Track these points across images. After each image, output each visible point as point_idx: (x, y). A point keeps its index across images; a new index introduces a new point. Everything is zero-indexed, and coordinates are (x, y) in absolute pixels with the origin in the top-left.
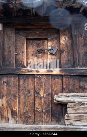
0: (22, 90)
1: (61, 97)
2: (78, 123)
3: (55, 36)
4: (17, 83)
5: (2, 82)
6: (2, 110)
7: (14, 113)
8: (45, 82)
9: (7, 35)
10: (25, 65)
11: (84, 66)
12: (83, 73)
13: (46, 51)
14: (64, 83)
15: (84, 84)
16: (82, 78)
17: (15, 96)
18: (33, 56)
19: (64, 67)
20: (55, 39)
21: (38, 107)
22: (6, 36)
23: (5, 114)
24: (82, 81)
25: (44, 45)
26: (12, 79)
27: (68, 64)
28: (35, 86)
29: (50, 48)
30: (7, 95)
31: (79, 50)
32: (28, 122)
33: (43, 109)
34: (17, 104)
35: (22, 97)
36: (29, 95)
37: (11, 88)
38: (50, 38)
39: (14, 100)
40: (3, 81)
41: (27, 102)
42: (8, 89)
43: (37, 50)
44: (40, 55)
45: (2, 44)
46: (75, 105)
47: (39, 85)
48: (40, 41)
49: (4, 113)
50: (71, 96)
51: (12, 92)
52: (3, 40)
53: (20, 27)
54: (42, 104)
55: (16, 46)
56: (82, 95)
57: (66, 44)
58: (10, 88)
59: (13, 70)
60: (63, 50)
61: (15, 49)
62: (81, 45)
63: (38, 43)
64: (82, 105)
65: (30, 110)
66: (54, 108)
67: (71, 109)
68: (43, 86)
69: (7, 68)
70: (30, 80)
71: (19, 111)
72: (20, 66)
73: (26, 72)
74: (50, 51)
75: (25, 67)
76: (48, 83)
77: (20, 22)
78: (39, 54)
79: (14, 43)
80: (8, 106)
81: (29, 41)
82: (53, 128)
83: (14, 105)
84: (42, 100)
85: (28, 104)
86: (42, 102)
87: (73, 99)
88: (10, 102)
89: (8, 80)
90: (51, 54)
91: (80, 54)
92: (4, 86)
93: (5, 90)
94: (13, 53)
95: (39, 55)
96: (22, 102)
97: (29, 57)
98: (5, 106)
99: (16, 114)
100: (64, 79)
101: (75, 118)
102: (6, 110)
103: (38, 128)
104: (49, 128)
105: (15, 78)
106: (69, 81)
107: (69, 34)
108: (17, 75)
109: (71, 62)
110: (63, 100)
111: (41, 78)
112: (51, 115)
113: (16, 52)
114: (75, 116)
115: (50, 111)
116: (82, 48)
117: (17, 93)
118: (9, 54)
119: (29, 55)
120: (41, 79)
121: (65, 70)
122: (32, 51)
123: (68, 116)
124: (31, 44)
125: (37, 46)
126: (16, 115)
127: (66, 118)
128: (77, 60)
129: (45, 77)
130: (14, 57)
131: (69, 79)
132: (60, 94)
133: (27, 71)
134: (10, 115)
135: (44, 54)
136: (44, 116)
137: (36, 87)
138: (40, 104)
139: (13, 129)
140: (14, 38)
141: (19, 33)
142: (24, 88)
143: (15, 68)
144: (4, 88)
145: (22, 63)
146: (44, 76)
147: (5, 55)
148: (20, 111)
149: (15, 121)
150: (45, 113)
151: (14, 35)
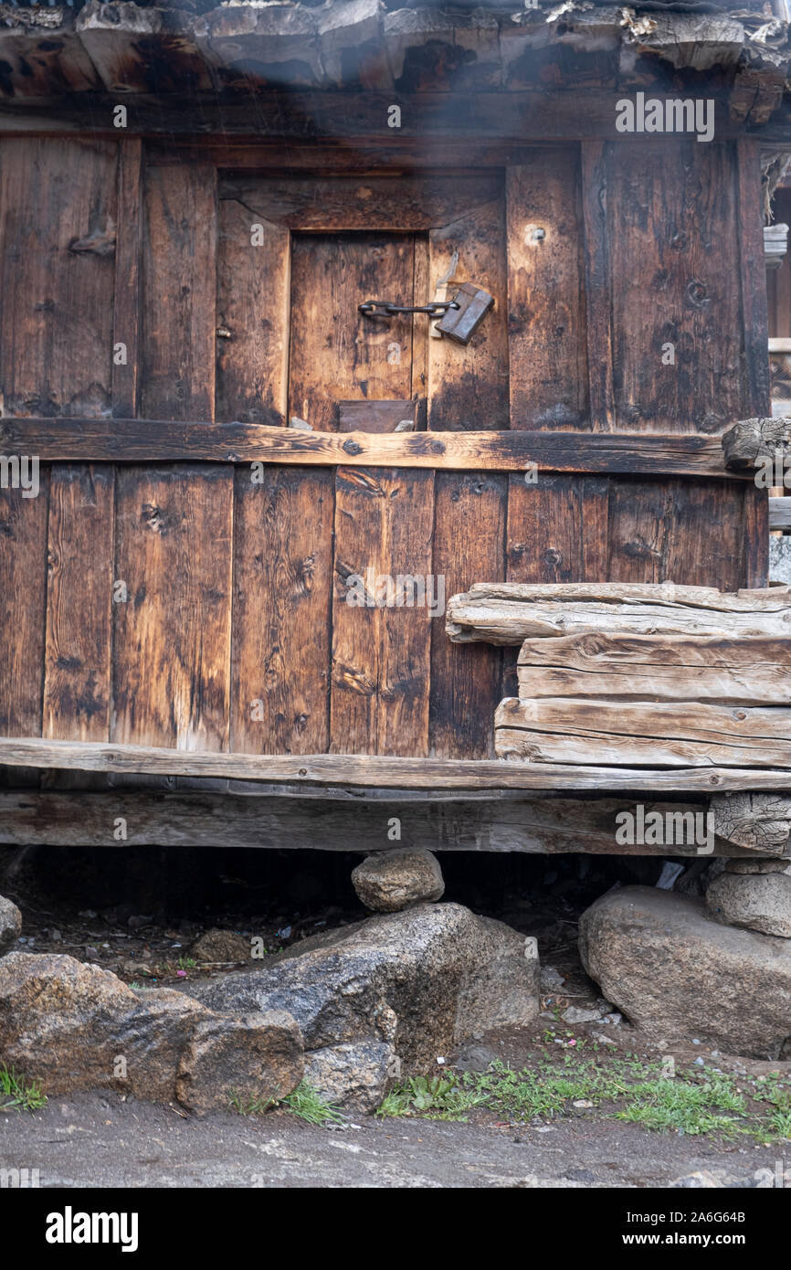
0: (258, 558)
1: (484, 601)
2: (570, 750)
3: (481, 215)
4: (226, 517)
5: (139, 512)
6: (138, 676)
7: (207, 693)
8: (396, 516)
9: (167, 213)
10: (281, 407)
11: (647, 418)
12: (632, 463)
13: (417, 315)
14: (517, 522)
15: (643, 529)
16: (635, 493)
17: (213, 596)
18: (331, 346)
19: (523, 423)
20: (479, 235)
21: (351, 660)
22: (158, 222)
23: (158, 698)
24: (632, 512)
25: (404, 278)
26: (198, 491)
27: (552, 404)
28: (334, 537)
29: (440, 297)
30: (169, 588)
31: (626, 315)
32: (291, 746)
33: (379, 677)
34: (224, 640)
35: (257, 602)
36: (298, 590)
37: (193, 547)
38: (445, 233)
39: (206, 621)
40: (144, 506)
41: (283, 634)
42: (171, 554)
43: (362, 311)
44: (380, 339)
45: (133, 275)
46: (564, 651)
47: (357, 533)
48: (383, 246)
49: (146, 692)
50: (549, 599)
51: (197, 572)
52: (143, 244)
53: (249, 161)
54: (377, 649)
55: (222, 284)
56: (613, 595)
57: (544, 273)
58: (185, 548)
59: (203, 438)
60: (526, 314)
61: (218, 301)
62: (636, 282)
63: (365, 259)
64: (602, 649)
65: (303, 680)
66: (449, 669)
67: (538, 673)
68: (385, 539)
69: (165, 426)
70: (304, 499)
71: (236, 685)
72: (251, 415)
73: (279, 453)
74: (441, 317)
75: (276, 420)
76: (415, 519)
77: (250, 130)
78: (375, 333)
79: (212, 264)
80: (173, 649)
81: (313, 252)
82: (421, 768)
83: (210, 645)
84: (378, 623)
85: (293, 646)
86: (377, 632)
87: (558, 617)
88: (187, 629)
89: (171, 500)
90: (446, 336)
91: (629, 342)
92: (151, 537)
93: (153, 559)
94: (205, 333)
95: (371, 341)
96: (255, 635)
97: (307, 354)
98: (158, 651)
99: (222, 701)
100: (517, 500)
101: (550, 720)
102: (158, 677)
103: (331, 766)
104: (396, 768)
105: (213, 487)
106: (546, 509)
107: (563, 204)
108: (226, 469)
109: (570, 388)
110: (495, 624)
111: (370, 488)
112: (431, 712)
113: (225, 326)
114: (554, 710)
115: (423, 685)
116: (645, 299)
117: (224, 576)
118: (182, 337)
119: (311, 338)
120: (371, 497)
121: (520, 442)
122: (330, 317)
123: (515, 710)
124: (319, 269)
125: (363, 286)
126: (220, 705)
127: (500, 717)
128: (604, 380)
129: (398, 485)
130: (213, 355)
131: (545, 500)
132: (480, 586)
133: (287, 445)
134: (182, 706)
135: (407, 338)
136: (388, 717)
137: (339, 540)
138: (364, 647)
139: (198, 765)
140: (214, 235)
141: (244, 198)
142: (271, 546)
143: (213, 424)
144: (149, 546)
145: (258, 395)
146: (389, 478)
147: (154, 340)
148: (246, 684)
149: (214, 741)
150: (390, 700)
151: (214, 214)
